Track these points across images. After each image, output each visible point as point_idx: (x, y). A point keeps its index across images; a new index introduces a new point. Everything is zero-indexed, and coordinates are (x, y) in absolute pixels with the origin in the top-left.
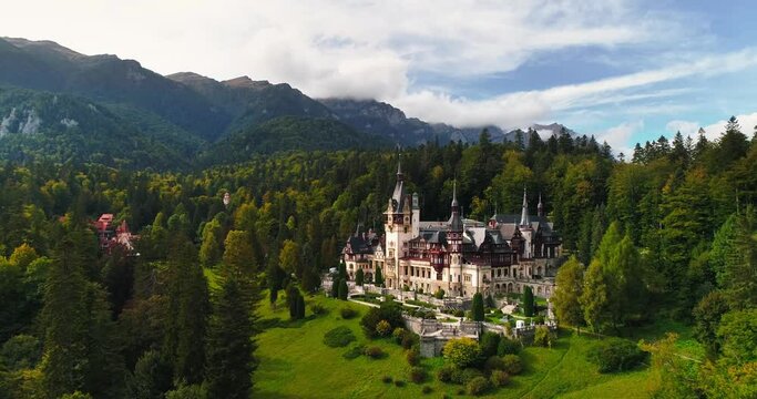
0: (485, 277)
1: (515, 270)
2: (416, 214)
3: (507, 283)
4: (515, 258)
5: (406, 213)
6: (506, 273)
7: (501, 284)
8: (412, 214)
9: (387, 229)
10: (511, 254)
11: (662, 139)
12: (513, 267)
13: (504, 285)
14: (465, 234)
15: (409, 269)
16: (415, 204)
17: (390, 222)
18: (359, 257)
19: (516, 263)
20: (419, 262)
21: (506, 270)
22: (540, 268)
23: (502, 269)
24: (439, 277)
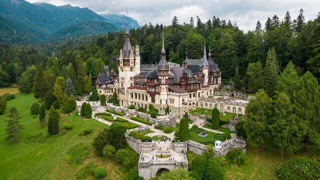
0: (183, 100)
1: (199, 93)
2: (138, 59)
3: (195, 102)
4: (199, 86)
5: (132, 58)
6: (194, 96)
7: (192, 103)
8: (135, 60)
9: (119, 69)
10: (197, 83)
11: (275, 17)
12: (198, 91)
13: (194, 103)
14: (169, 72)
15: (134, 95)
16: (138, 53)
17: (121, 65)
18: (104, 86)
19: (200, 89)
20: (140, 90)
21: (194, 94)
22: (211, 90)
23: (192, 93)
24: (153, 100)
